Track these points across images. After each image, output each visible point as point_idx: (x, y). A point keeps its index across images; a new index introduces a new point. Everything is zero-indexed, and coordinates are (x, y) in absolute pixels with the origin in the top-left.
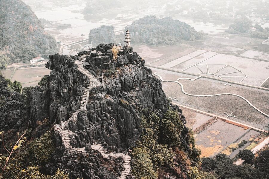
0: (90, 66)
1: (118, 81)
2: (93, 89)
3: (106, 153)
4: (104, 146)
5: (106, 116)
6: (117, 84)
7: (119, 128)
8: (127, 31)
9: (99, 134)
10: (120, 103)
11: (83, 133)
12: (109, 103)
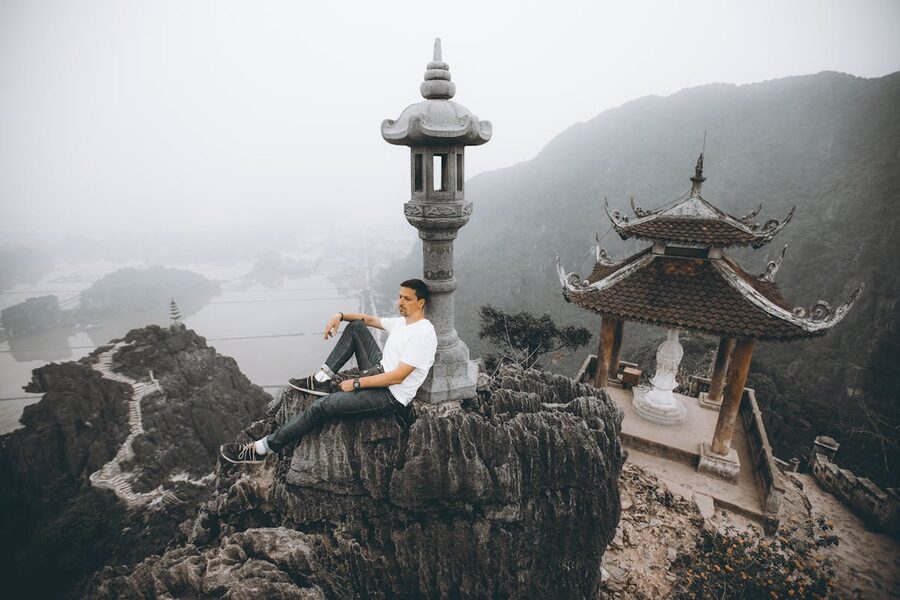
0: (124, 366)
1: (180, 375)
2: (144, 398)
3: (196, 480)
4: (189, 471)
5: (178, 428)
6: (179, 380)
7: (201, 439)
8: (173, 303)
9: (175, 459)
10: (193, 405)
11: (151, 466)
12: (177, 411)
